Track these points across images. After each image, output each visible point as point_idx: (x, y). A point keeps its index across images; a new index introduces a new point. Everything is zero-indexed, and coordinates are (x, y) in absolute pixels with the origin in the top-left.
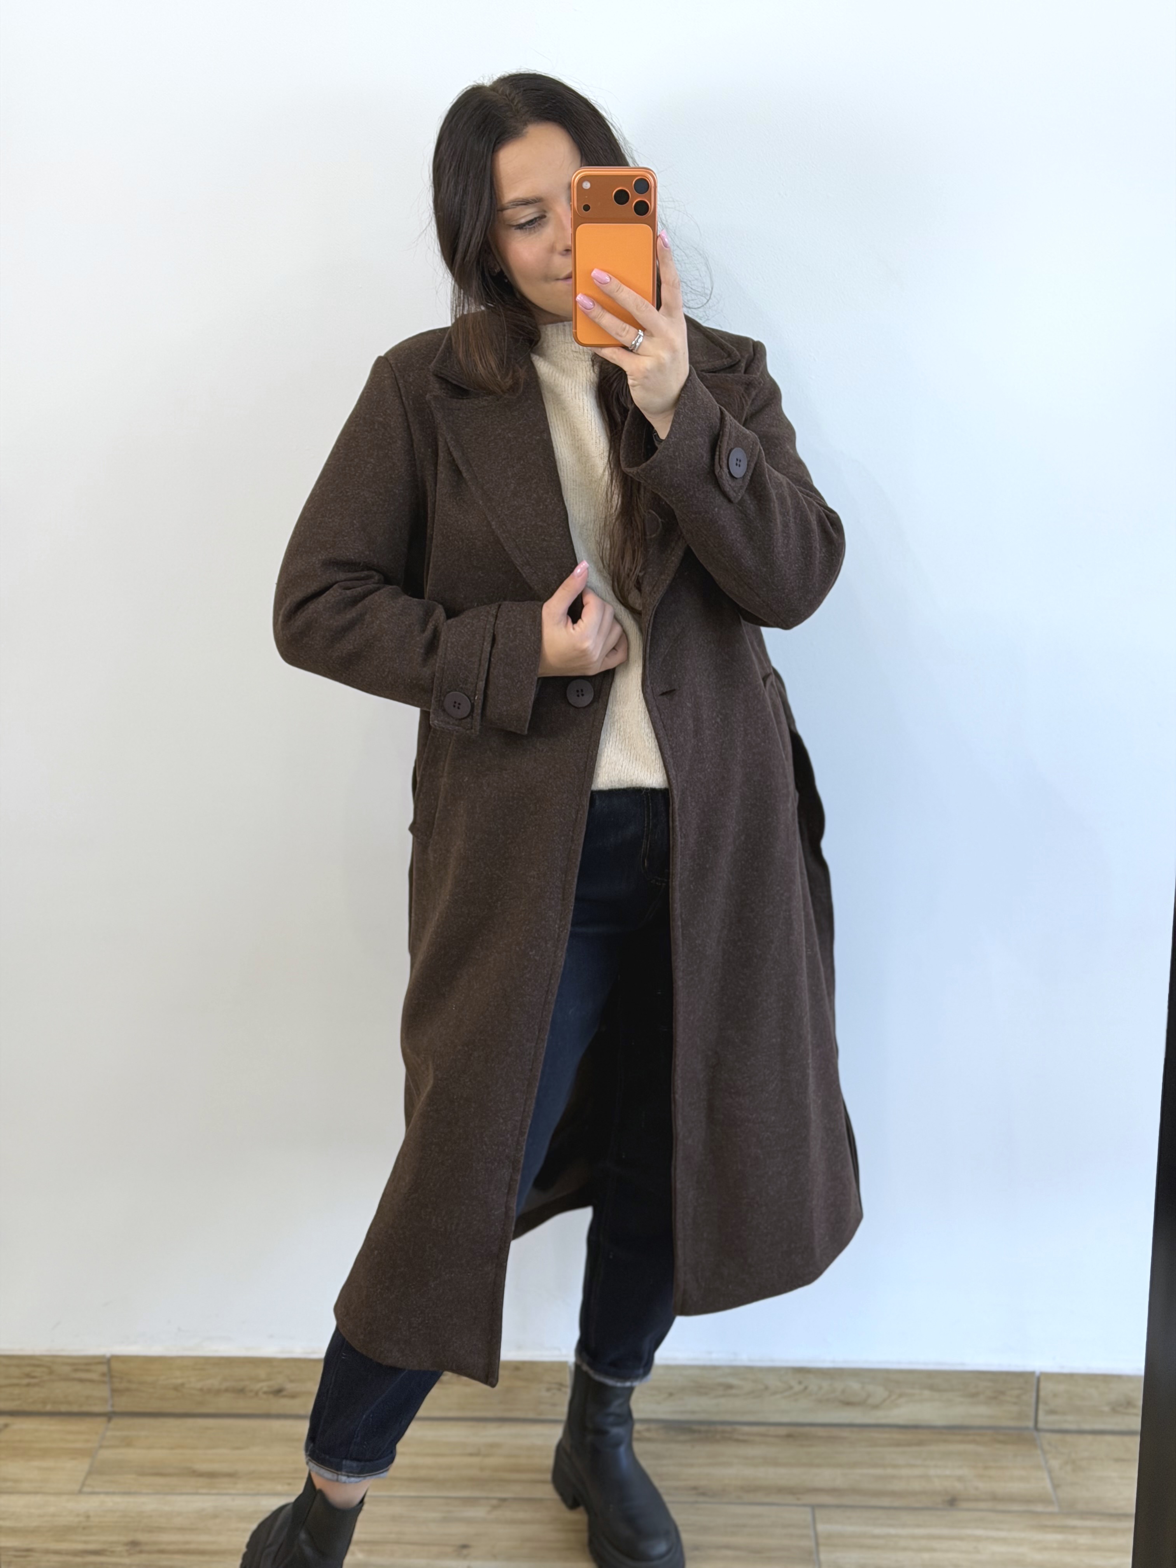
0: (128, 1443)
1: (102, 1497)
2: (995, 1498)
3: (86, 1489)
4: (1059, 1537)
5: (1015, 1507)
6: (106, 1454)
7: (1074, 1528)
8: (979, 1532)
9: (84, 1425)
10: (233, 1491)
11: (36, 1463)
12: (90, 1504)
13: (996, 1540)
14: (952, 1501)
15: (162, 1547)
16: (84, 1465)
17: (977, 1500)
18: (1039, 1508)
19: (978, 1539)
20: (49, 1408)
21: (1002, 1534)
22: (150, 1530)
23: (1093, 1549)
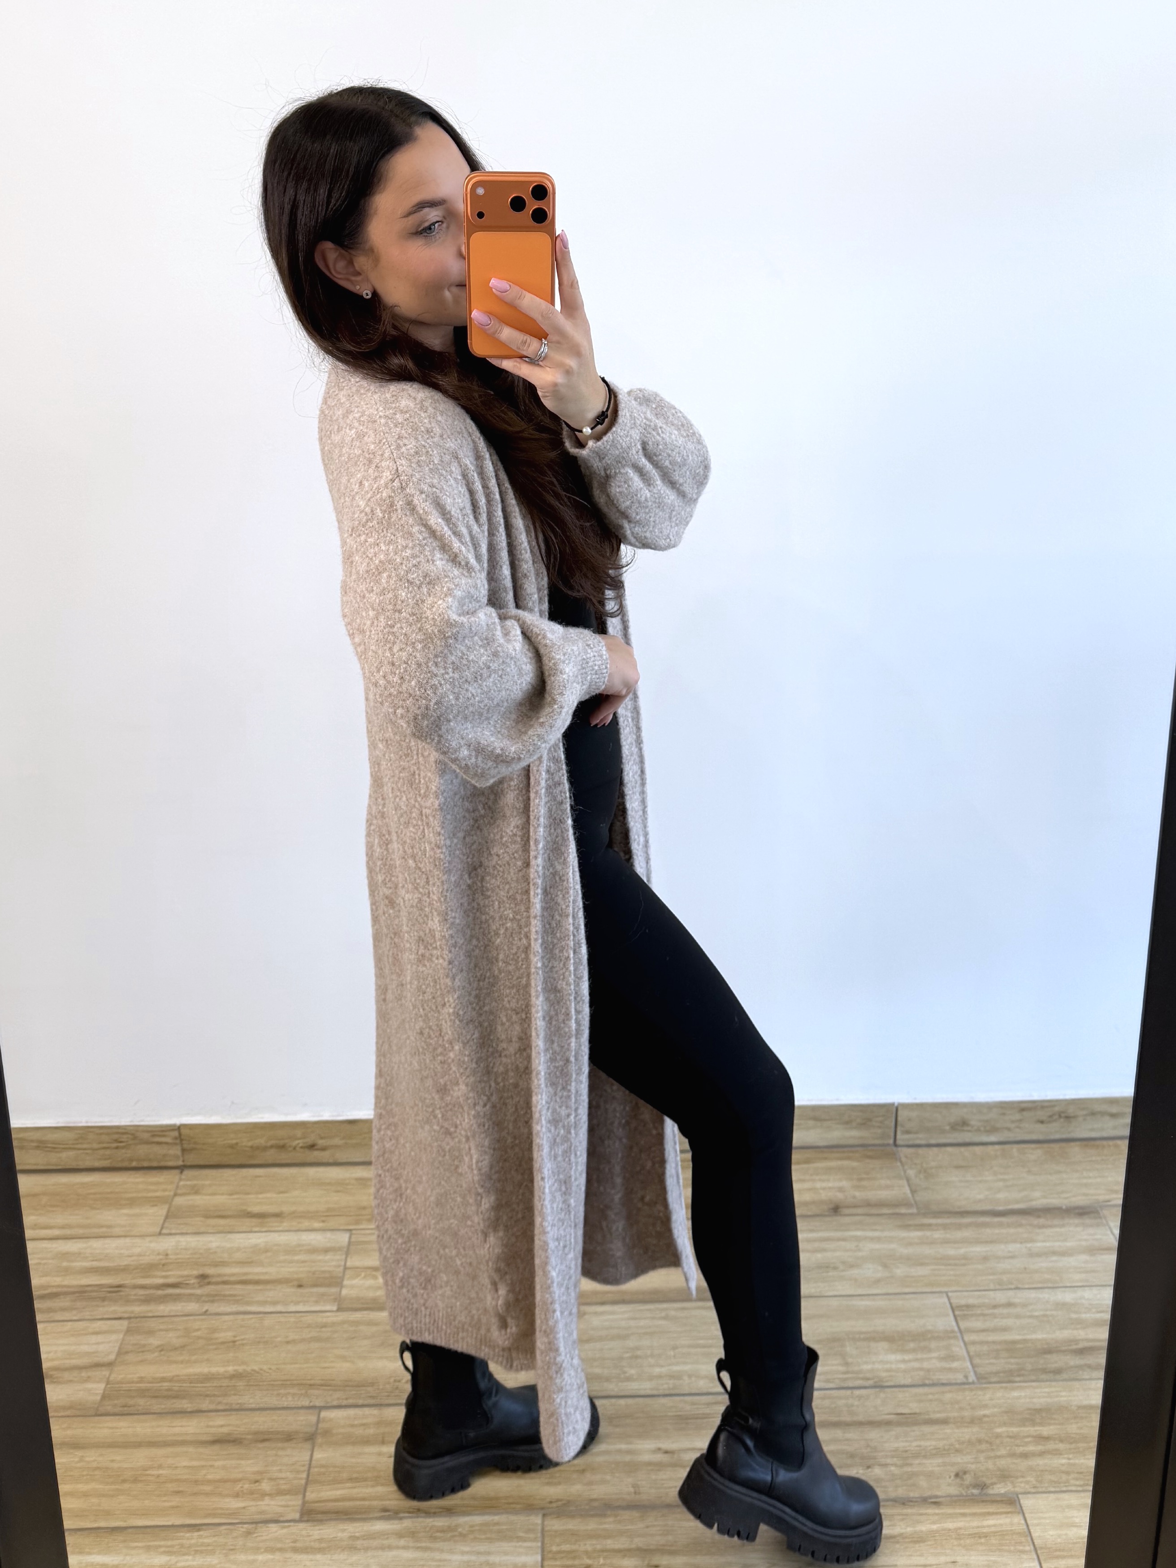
0: (196, 1191)
1: (178, 1238)
2: (868, 1204)
3: (164, 1231)
4: (919, 1234)
5: (885, 1211)
6: (179, 1201)
7: (930, 1225)
8: (859, 1233)
9: (161, 1178)
10: (281, 1229)
11: (125, 1211)
12: (167, 1244)
13: (872, 1239)
14: (836, 1209)
15: (226, 1278)
16: (162, 1211)
17: (855, 1206)
18: (903, 1210)
19: (858, 1239)
20: (134, 1164)
21: (876, 1234)
22: (216, 1264)
23: (946, 1242)
